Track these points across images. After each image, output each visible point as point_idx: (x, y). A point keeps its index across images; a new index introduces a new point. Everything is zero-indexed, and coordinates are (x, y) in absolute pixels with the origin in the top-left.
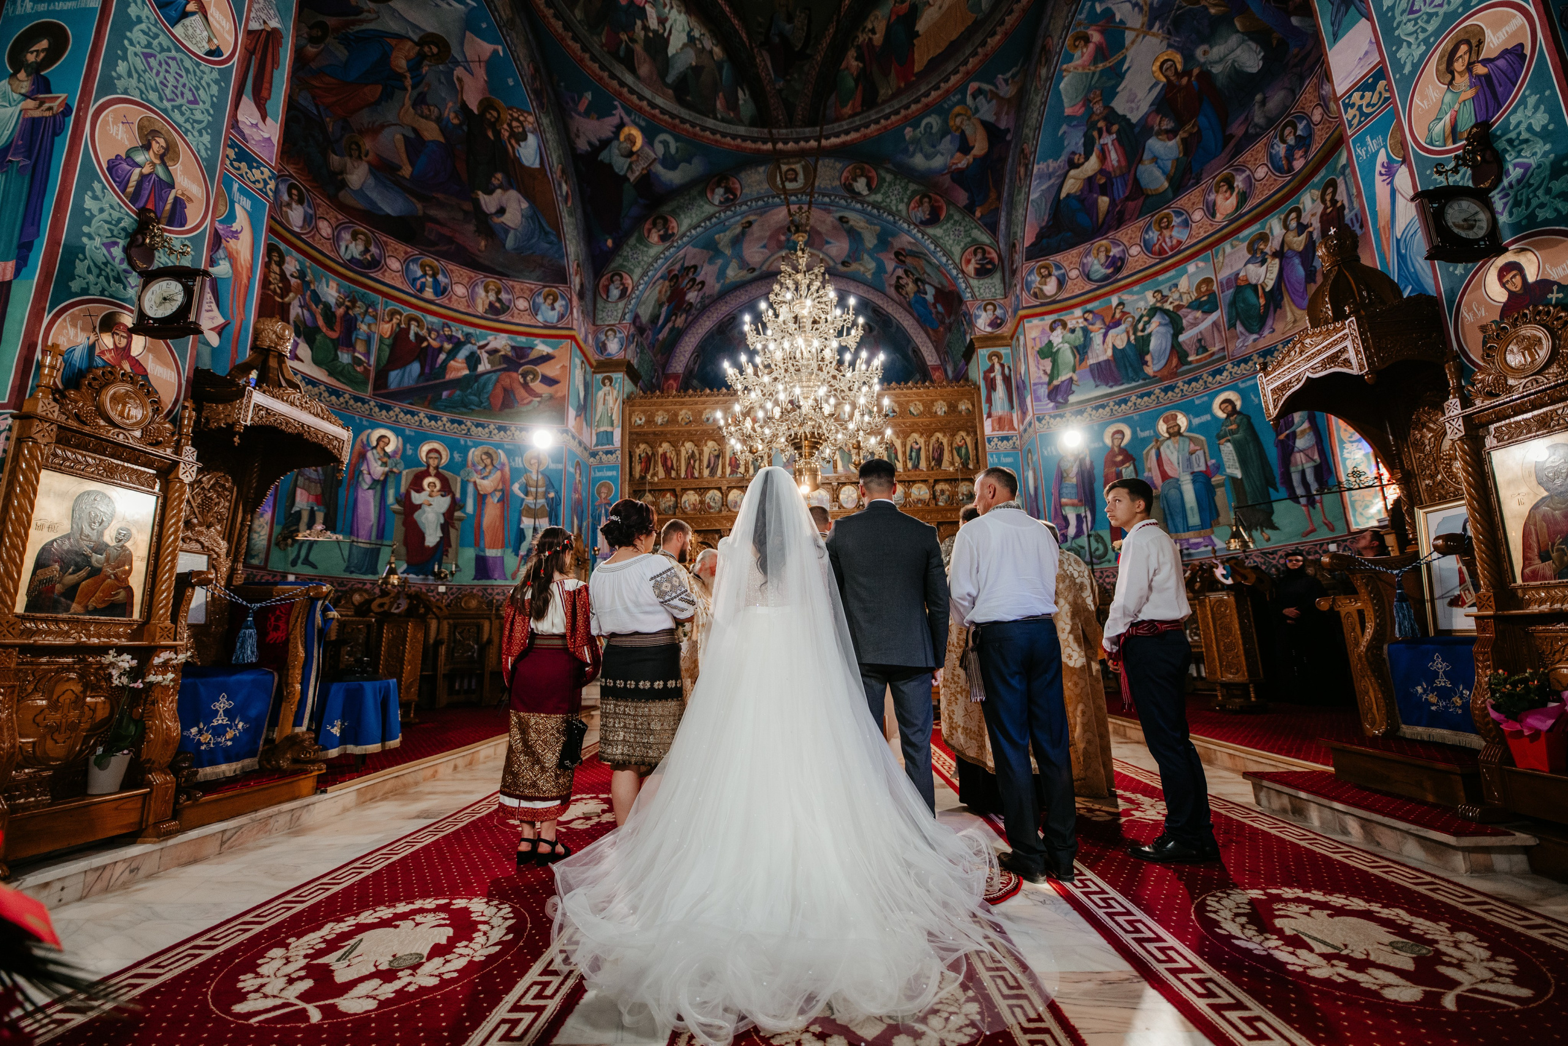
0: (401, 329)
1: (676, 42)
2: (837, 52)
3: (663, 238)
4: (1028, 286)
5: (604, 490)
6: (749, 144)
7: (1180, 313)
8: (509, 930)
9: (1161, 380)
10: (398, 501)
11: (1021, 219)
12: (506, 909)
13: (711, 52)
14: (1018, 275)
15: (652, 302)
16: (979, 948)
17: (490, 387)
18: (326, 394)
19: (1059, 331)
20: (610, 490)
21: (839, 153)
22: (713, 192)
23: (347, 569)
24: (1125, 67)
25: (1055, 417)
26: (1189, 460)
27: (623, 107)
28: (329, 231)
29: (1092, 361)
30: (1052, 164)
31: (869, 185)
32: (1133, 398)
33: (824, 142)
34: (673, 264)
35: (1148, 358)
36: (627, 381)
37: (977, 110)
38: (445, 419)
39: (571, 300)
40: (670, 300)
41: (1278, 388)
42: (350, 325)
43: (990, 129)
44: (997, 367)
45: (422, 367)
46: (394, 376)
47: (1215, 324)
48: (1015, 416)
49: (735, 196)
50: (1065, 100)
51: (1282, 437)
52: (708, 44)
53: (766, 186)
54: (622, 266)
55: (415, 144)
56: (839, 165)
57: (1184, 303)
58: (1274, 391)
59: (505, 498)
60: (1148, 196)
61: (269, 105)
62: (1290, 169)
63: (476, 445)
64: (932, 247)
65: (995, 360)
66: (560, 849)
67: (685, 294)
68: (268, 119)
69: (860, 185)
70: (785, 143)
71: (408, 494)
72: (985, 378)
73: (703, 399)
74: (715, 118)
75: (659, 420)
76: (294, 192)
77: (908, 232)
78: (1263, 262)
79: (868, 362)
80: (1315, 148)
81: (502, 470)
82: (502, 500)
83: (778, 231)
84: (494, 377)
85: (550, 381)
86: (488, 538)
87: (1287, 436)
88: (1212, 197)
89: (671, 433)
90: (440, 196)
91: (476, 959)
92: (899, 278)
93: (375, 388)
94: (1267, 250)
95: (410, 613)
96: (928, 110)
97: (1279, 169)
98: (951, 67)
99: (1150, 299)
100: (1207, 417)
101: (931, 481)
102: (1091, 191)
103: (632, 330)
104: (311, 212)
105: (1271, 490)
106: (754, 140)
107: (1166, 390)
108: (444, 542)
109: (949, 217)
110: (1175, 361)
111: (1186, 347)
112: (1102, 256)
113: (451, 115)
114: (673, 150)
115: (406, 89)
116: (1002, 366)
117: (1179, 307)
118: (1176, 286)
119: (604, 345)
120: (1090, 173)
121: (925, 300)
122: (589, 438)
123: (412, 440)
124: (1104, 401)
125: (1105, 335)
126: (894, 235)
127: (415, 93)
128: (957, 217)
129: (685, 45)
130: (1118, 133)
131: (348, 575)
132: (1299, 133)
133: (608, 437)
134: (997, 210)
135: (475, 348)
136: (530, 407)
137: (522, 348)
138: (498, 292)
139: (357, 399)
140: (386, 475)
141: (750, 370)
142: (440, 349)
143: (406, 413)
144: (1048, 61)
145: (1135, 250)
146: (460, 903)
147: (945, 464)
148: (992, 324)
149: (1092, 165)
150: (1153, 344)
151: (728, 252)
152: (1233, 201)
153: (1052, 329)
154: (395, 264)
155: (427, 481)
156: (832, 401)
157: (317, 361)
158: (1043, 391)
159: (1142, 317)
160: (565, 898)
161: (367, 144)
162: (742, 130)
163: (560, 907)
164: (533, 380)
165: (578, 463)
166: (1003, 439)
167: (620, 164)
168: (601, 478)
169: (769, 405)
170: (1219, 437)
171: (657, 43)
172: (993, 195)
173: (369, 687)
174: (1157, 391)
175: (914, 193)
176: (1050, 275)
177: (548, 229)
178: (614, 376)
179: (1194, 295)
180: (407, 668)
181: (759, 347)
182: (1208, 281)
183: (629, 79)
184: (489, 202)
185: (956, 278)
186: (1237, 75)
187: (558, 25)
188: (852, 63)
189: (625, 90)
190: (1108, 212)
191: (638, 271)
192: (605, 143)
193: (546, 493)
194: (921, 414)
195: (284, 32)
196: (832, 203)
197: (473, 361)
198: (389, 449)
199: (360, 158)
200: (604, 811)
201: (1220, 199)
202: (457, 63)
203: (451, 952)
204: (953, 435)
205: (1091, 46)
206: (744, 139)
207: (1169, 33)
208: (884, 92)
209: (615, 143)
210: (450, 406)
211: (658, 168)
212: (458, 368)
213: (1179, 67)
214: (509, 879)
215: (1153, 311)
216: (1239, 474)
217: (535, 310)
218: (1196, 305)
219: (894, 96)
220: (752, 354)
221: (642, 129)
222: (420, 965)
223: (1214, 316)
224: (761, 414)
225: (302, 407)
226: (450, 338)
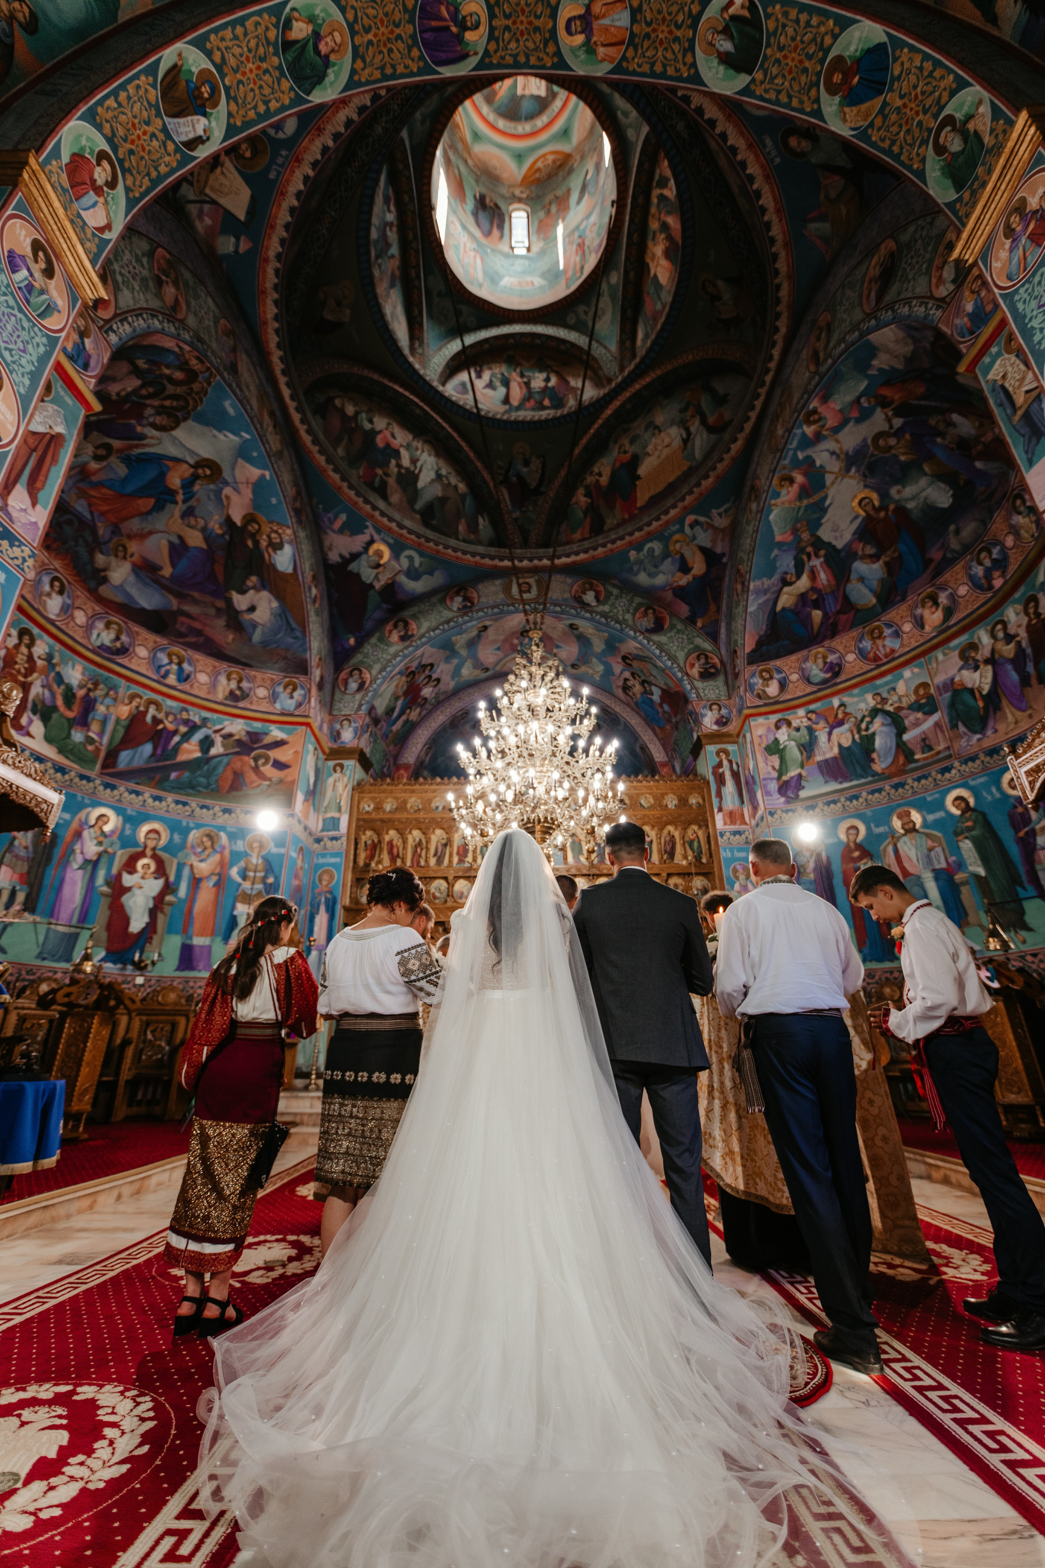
0: (140, 712)
1: (425, 478)
2: (569, 489)
3: (403, 638)
4: (750, 687)
5: (326, 877)
6: (487, 561)
7: (903, 713)
8: (146, 1438)
9: (891, 777)
10: (107, 883)
11: (741, 628)
12: (147, 1403)
13: (456, 487)
14: (741, 678)
15: (388, 695)
16: (798, 1480)
17: (221, 769)
18: (52, 771)
19: (784, 729)
20: (332, 877)
21: (569, 570)
22: (452, 599)
23: (41, 956)
24: (827, 503)
25: (787, 811)
26: (928, 857)
27: (375, 528)
28: (84, 620)
29: (819, 758)
30: (767, 582)
31: (597, 598)
32: (864, 794)
33: (557, 562)
34: (411, 661)
35: (874, 756)
36: (359, 768)
37: (694, 538)
38: (170, 799)
39: (309, 690)
40: (405, 694)
41: (1032, 770)
42: (89, 705)
43: (708, 554)
44: (725, 763)
45: (155, 748)
46: (124, 758)
47: (937, 725)
48: (747, 811)
49: (473, 604)
50: (775, 529)
51: (1021, 834)
52: (454, 480)
53: (502, 596)
54: (362, 662)
55: (178, 549)
56: (569, 581)
57: (904, 704)
58: (1028, 773)
59: (222, 881)
60: (858, 610)
61: (41, 495)
62: (990, 587)
63: (198, 826)
64: (657, 652)
65: (723, 756)
66: (231, 1312)
67: (420, 690)
68: (38, 507)
69: (589, 597)
70: (521, 561)
71: (119, 876)
72: (715, 773)
73: (434, 787)
74: (457, 539)
75: (388, 807)
76: (57, 584)
77: (635, 639)
78: (976, 668)
79: (601, 750)
80: (1012, 569)
81: (221, 853)
82: (217, 885)
83: (513, 635)
84: (225, 760)
85: (279, 765)
86: (197, 924)
87: (1027, 833)
88: (919, 611)
89: (399, 820)
90: (196, 594)
91: (91, 1486)
92: (626, 680)
93: (104, 766)
94: (979, 657)
95: (99, 1005)
96: (650, 537)
97: (980, 588)
98: (670, 502)
99: (870, 701)
100: (940, 814)
101: (664, 875)
102: (804, 605)
103: (367, 720)
104: (69, 602)
105: (1019, 889)
106: (492, 558)
107: (896, 787)
108: (151, 928)
109: (672, 627)
110: (901, 759)
111: (910, 746)
112: (820, 662)
113: (215, 526)
114: (417, 564)
115: (176, 503)
116: (730, 762)
117: (900, 709)
118: (894, 689)
119: (338, 734)
120: (803, 590)
121: (651, 700)
122: (315, 823)
123: (133, 820)
124: (835, 797)
125: (830, 734)
126: (621, 641)
127: (185, 507)
128: (680, 626)
129: (433, 481)
130: (825, 556)
131: (39, 962)
132: (994, 556)
133: (334, 823)
134: (716, 623)
135: (210, 732)
136: (258, 790)
137: (256, 734)
138: (240, 681)
139: (82, 777)
140: (100, 855)
141: (484, 754)
142: (175, 732)
143: (131, 792)
144: (757, 498)
145: (850, 657)
146: (86, 1392)
147: (679, 859)
148: (718, 723)
149: (804, 583)
150: (878, 743)
151: (464, 652)
152: (938, 615)
153: (778, 727)
154: (142, 652)
155: (141, 863)
156: (566, 785)
157: (48, 739)
158: (773, 786)
159: (864, 717)
160: (226, 1390)
161: (133, 547)
162: (481, 549)
163: (216, 1406)
164: (264, 764)
165: (301, 849)
166: (735, 833)
167: (367, 575)
168: (323, 865)
169: (502, 788)
170: (957, 834)
171: (409, 479)
172: (713, 608)
173: (30, 1088)
174: (887, 788)
175: (639, 605)
176: (771, 678)
177: (294, 625)
178: (346, 763)
179: (913, 698)
180: (85, 1070)
181: (493, 733)
182: (925, 685)
183: (381, 504)
184: (240, 601)
185: (681, 680)
186: (930, 510)
187: (322, 459)
188: (581, 498)
189: (377, 513)
190: (822, 624)
191: (377, 667)
192: (355, 556)
193: (265, 878)
194: (651, 807)
195: (67, 437)
196: (562, 612)
197: (206, 744)
198: (107, 828)
199: (125, 558)
200: (291, 1259)
201: (926, 613)
202: (227, 483)
203: (58, 1472)
204: (685, 829)
205: (796, 486)
206: (483, 556)
207: (865, 476)
208: (610, 522)
209: (364, 557)
210: (178, 787)
211: (403, 579)
212: (191, 751)
213: (877, 503)
214: (157, 1356)
215: (874, 712)
216: (982, 872)
217: (274, 697)
218: (916, 707)
219: (619, 525)
220: (486, 739)
221: (390, 546)
222: (13, 1492)
223: (936, 717)
224: (493, 798)
225: (15, 766)
226: (186, 722)
